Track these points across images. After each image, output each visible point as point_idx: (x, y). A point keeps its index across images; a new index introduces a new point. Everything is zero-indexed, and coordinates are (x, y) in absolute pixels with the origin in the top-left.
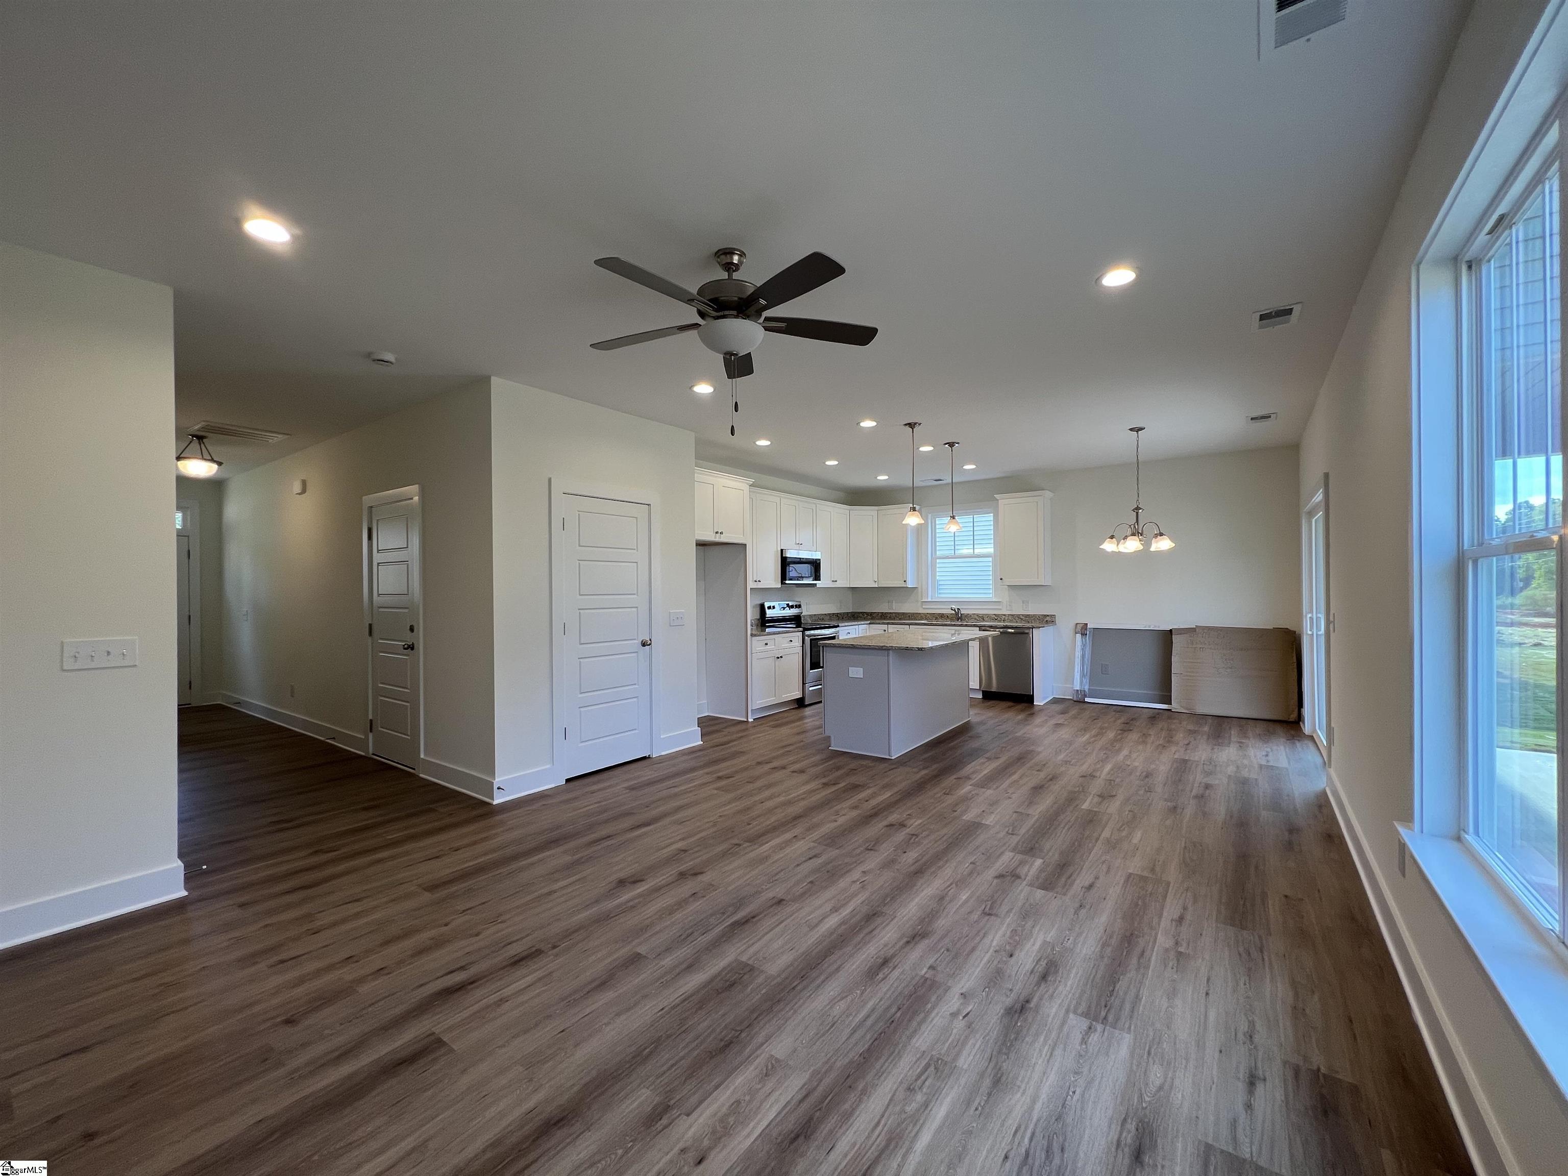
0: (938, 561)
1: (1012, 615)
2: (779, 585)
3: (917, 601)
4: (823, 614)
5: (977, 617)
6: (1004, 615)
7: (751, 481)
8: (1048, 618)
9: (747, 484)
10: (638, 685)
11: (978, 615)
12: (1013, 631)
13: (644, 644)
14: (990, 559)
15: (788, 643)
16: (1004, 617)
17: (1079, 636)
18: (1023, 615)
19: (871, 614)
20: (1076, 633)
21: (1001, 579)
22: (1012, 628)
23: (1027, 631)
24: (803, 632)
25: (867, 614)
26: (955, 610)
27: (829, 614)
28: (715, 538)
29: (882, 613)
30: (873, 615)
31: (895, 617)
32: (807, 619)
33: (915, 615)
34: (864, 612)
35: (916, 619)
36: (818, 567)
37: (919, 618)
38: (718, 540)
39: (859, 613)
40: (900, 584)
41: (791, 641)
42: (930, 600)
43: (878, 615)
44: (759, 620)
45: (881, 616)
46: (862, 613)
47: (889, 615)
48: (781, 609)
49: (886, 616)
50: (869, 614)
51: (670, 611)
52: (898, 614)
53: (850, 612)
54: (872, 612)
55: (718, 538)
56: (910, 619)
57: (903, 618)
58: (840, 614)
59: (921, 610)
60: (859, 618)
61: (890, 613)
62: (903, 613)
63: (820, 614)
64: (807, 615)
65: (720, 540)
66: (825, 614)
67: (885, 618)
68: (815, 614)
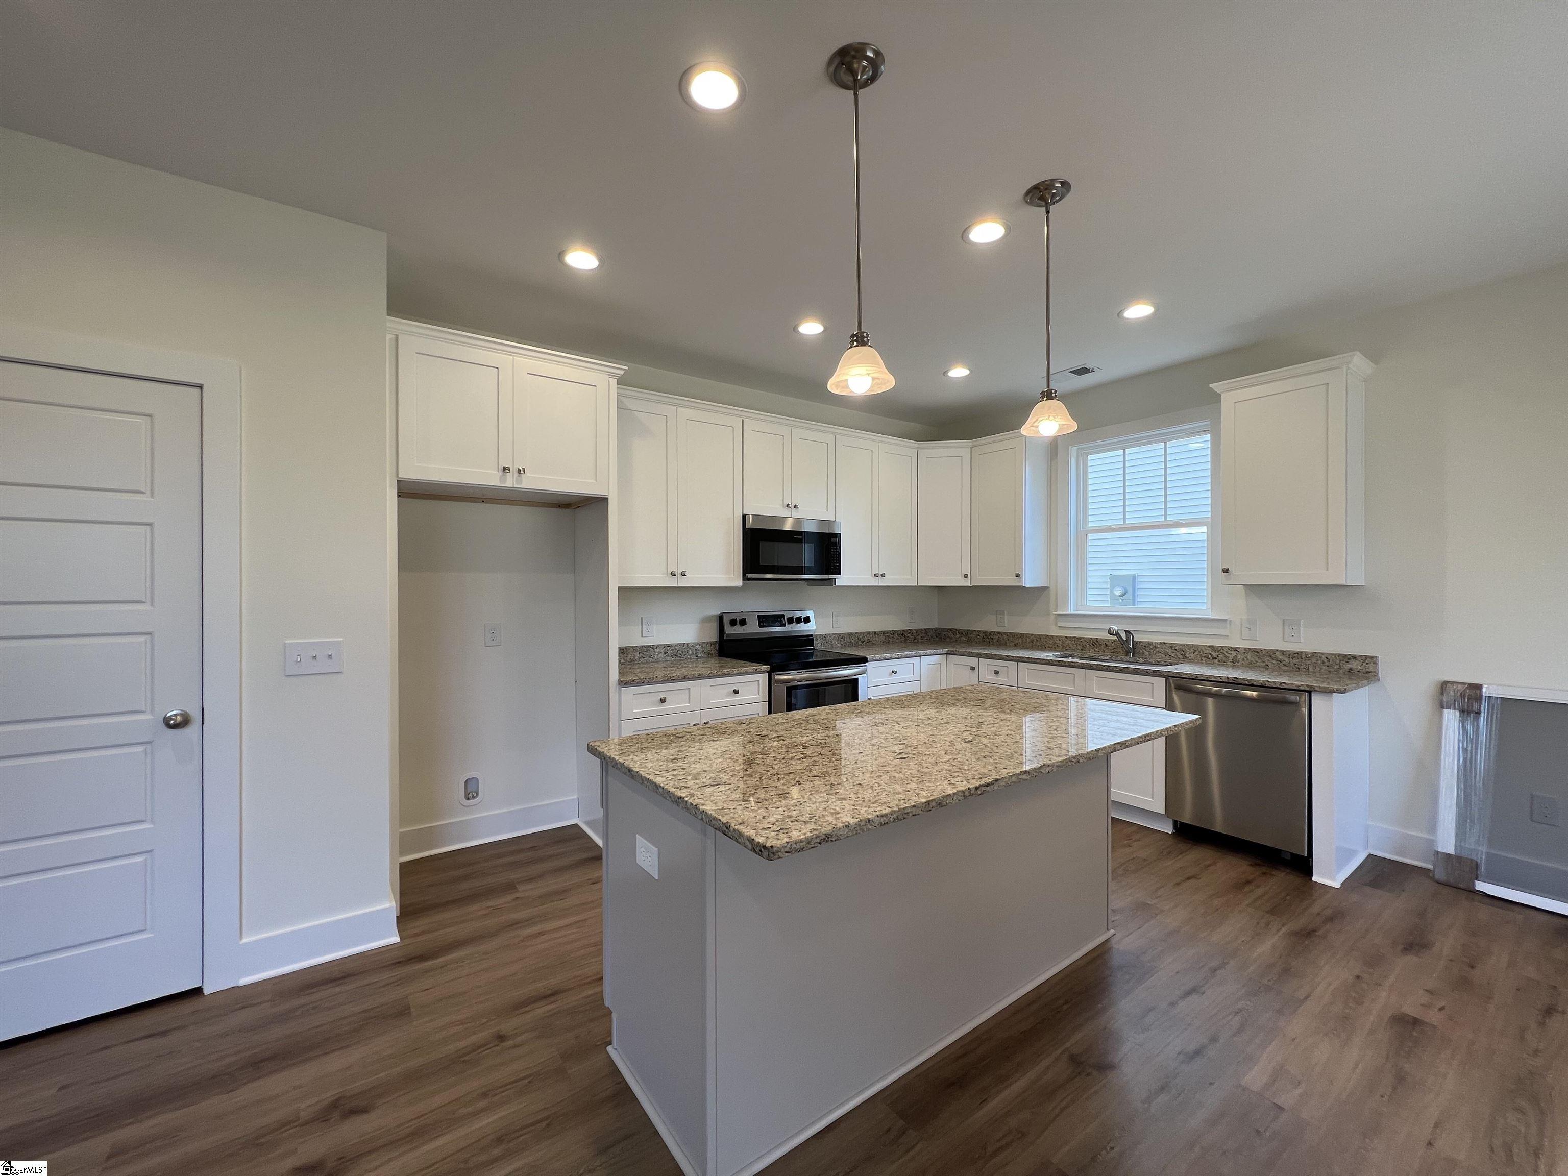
0: (1090, 536)
1: (1256, 651)
2: (739, 583)
3: (1048, 614)
4: (869, 633)
5: (1169, 651)
6: (1236, 650)
7: (620, 369)
8: (1355, 665)
9: (611, 375)
10: (153, 822)
11: (1171, 646)
12: (1255, 694)
13: (172, 725)
14: (1204, 529)
15: (728, 695)
16: (1234, 653)
17: (1451, 717)
18: (1283, 652)
19: (967, 633)
20: (1442, 706)
21: (1226, 571)
22: (1251, 685)
23: (1293, 697)
24: (770, 673)
25: (961, 632)
26: (1117, 634)
27: (884, 633)
28: (503, 479)
29: (985, 632)
30: (971, 636)
31: (1007, 641)
32: (832, 642)
33: (1042, 640)
34: (956, 629)
35: (1044, 647)
36: (834, 549)
37: (1049, 647)
38: (512, 486)
39: (947, 632)
40: (1010, 581)
41: (736, 692)
42: (1073, 612)
43: (979, 636)
44: (711, 644)
45: (983, 638)
46: (954, 631)
47: (996, 637)
48: (762, 624)
49: (992, 639)
50: (964, 634)
51: (287, 642)
52: (1014, 635)
53: (932, 629)
54: (969, 630)
55: (510, 482)
56: (1032, 646)
57: (1022, 643)
58: (909, 632)
59: (1054, 632)
60: (948, 640)
61: (999, 633)
62: (1022, 635)
63: (863, 633)
64: (830, 634)
65: (515, 486)
66: (875, 633)
67: (989, 642)
68: (851, 633)
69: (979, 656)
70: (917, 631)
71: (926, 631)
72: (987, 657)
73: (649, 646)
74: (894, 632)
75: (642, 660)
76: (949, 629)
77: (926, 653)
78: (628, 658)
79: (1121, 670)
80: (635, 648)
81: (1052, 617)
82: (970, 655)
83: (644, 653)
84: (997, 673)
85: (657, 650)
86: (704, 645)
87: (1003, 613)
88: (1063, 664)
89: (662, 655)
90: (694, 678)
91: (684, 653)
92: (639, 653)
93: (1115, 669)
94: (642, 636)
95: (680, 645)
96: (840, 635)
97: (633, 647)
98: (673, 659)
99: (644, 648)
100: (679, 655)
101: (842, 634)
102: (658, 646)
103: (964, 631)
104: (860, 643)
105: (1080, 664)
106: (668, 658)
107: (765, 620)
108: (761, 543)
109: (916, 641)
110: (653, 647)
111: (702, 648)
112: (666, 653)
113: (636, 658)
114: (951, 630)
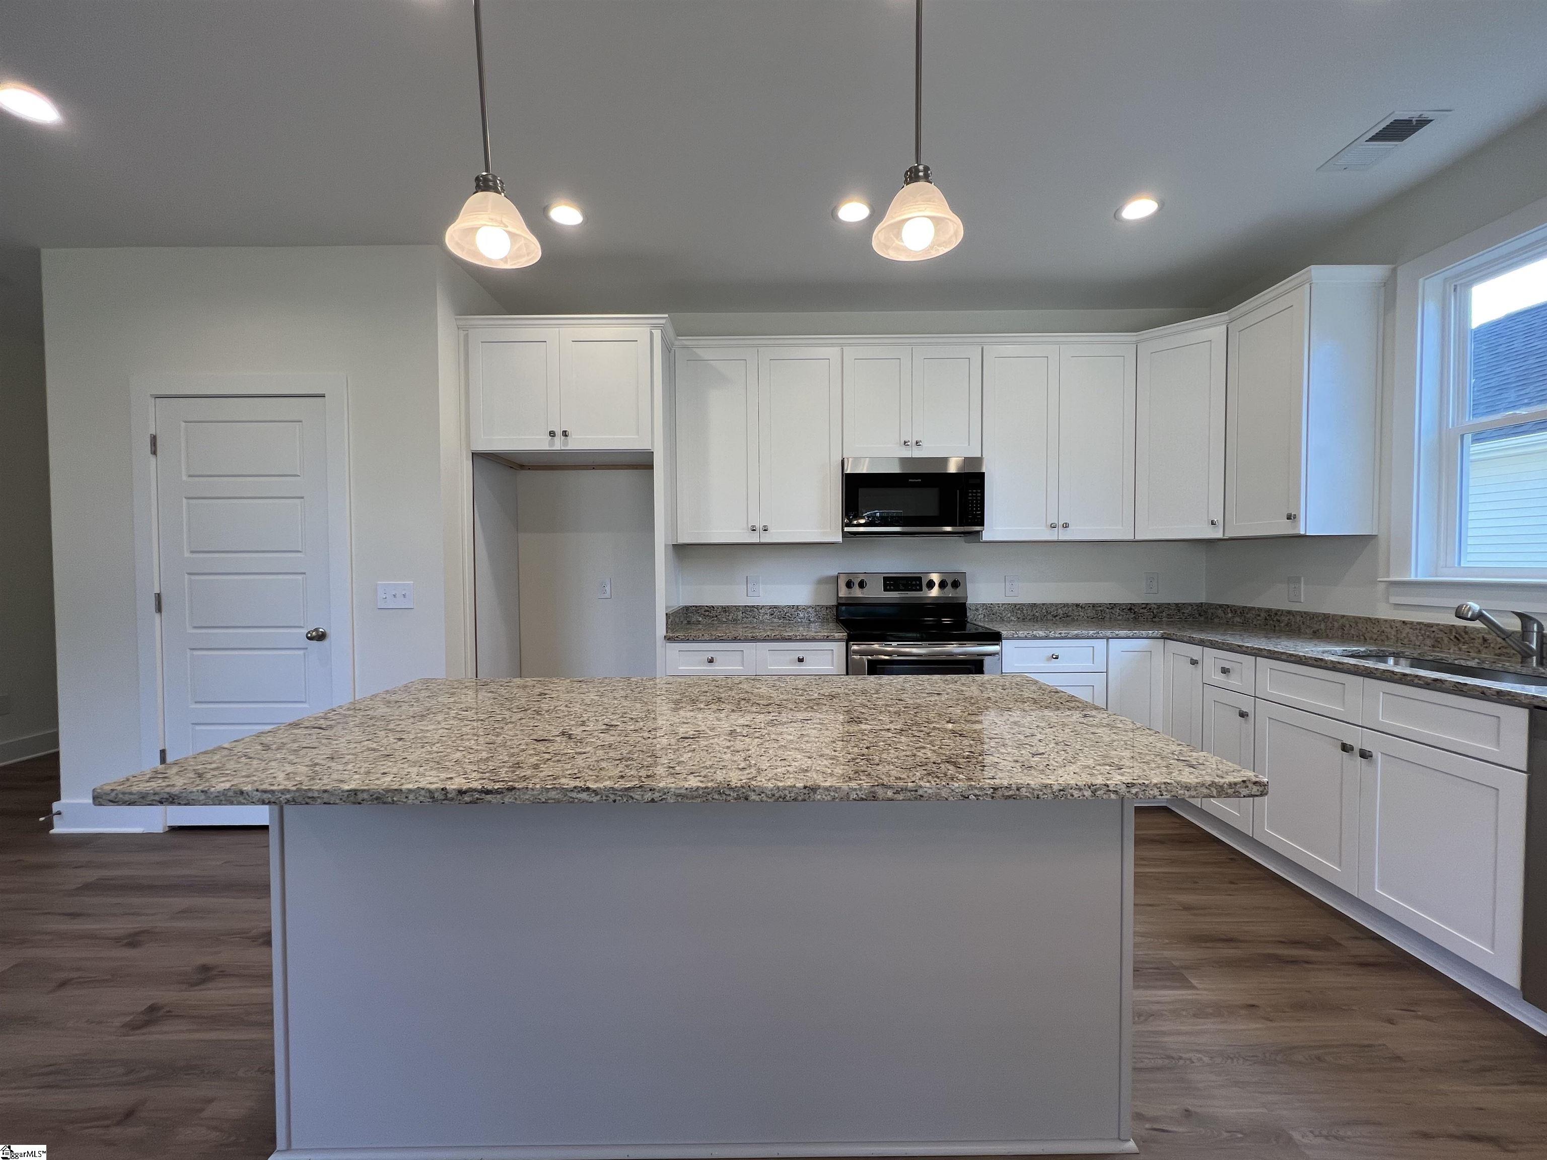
2: (837, 538)
7: (661, 318)
9: (654, 327)
13: (313, 637)
15: (791, 663)
19: (1243, 612)
24: (852, 642)
26: (1481, 618)
29: (1269, 611)
30: (1248, 616)
31: (1302, 626)
32: (1001, 614)
33: (1360, 626)
34: (1228, 605)
35: (1362, 637)
36: (972, 493)
37: (1371, 638)
38: (559, 449)
39: (1216, 608)
40: (1283, 528)
41: (801, 660)
42: (1420, 578)
43: (1259, 615)
44: (827, 608)
45: (1266, 619)
46: (1224, 608)
47: (1285, 619)
48: (888, 587)
49: (1279, 621)
50: (1238, 612)
51: (379, 582)
52: (1313, 616)
53: (1191, 605)
54: (1246, 607)
55: (558, 445)
56: (1342, 636)
57: (1326, 630)
58: (1144, 606)
59: (1384, 612)
60: (1216, 620)
61: (1289, 612)
62: (1326, 617)
63: (1057, 605)
64: (999, 604)
65: (562, 448)
66: (1077, 605)
67: (1275, 626)
68: (1035, 604)
69: (1202, 643)
70: (1159, 606)
71: (1178, 607)
72: (1214, 645)
73: (753, 606)
74: (1113, 606)
75: (745, 620)
76: (1218, 605)
77: (1117, 635)
78: (730, 617)
79: (1428, 684)
80: (737, 608)
81: (1382, 587)
82: (1191, 641)
83: (748, 613)
84: (1225, 671)
85: (762, 611)
86: (818, 608)
87: (1298, 580)
88: (1323, 664)
89: (767, 617)
90: (746, 640)
91: (794, 616)
92: (743, 613)
93: (1416, 681)
94: (747, 596)
95: (789, 607)
96: (1015, 605)
97: (735, 606)
98: (780, 621)
99: (747, 608)
100: (788, 618)
101: (1019, 604)
102: (763, 606)
103: (1239, 607)
104: (1050, 617)
105: (1352, 668)
106: (775, 620)
107: (892, 582)
108: (861, 490)
109: (1157, 619)
110: (757, 607)
111: (816, 612)
112: (772, 614)
113: (739, 617)
114: (1221, 606)
